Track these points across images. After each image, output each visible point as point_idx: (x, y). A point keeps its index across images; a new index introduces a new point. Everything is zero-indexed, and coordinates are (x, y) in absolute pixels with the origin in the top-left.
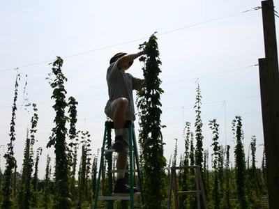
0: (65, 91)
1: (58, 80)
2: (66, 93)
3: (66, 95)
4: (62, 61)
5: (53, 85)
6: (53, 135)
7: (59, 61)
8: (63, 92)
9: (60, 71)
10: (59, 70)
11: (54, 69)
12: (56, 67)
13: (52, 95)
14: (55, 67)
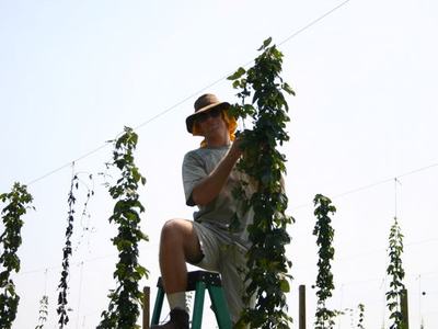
0: (139, 205)
1: (125, 180)
2: (142, 209)
3: (141, 216)
4: (135, 137)
5: (115, 192)
6: (111, 307)
7: (129, 139)
8: (137, 209)
9: (131, 159)
10: (129, 158)
11: (116, 155)
12: (123, 150)
13: (112, 214)
14: (119, 151)
